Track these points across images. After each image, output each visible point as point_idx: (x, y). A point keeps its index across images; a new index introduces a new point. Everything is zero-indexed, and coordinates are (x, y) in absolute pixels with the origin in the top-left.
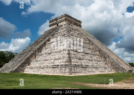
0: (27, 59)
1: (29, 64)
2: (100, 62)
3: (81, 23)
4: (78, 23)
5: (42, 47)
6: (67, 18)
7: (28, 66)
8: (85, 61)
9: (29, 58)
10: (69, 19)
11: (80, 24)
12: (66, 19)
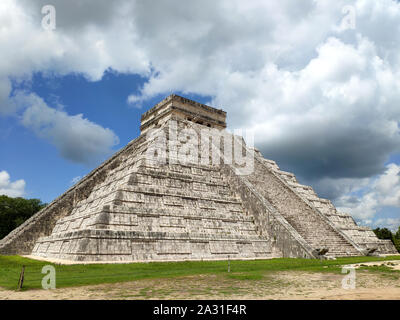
0: (43, 218)
1: (48, 233)
2: (234, 225)
3: (225, 116)
4: (213, 116)
5: (94, 185)
6: (177, 104)
7: (46, 238)
8: (166, 221)
9: (49, 215)
10: (184, 107)
11: (221, 119)
12: (173, 108)
